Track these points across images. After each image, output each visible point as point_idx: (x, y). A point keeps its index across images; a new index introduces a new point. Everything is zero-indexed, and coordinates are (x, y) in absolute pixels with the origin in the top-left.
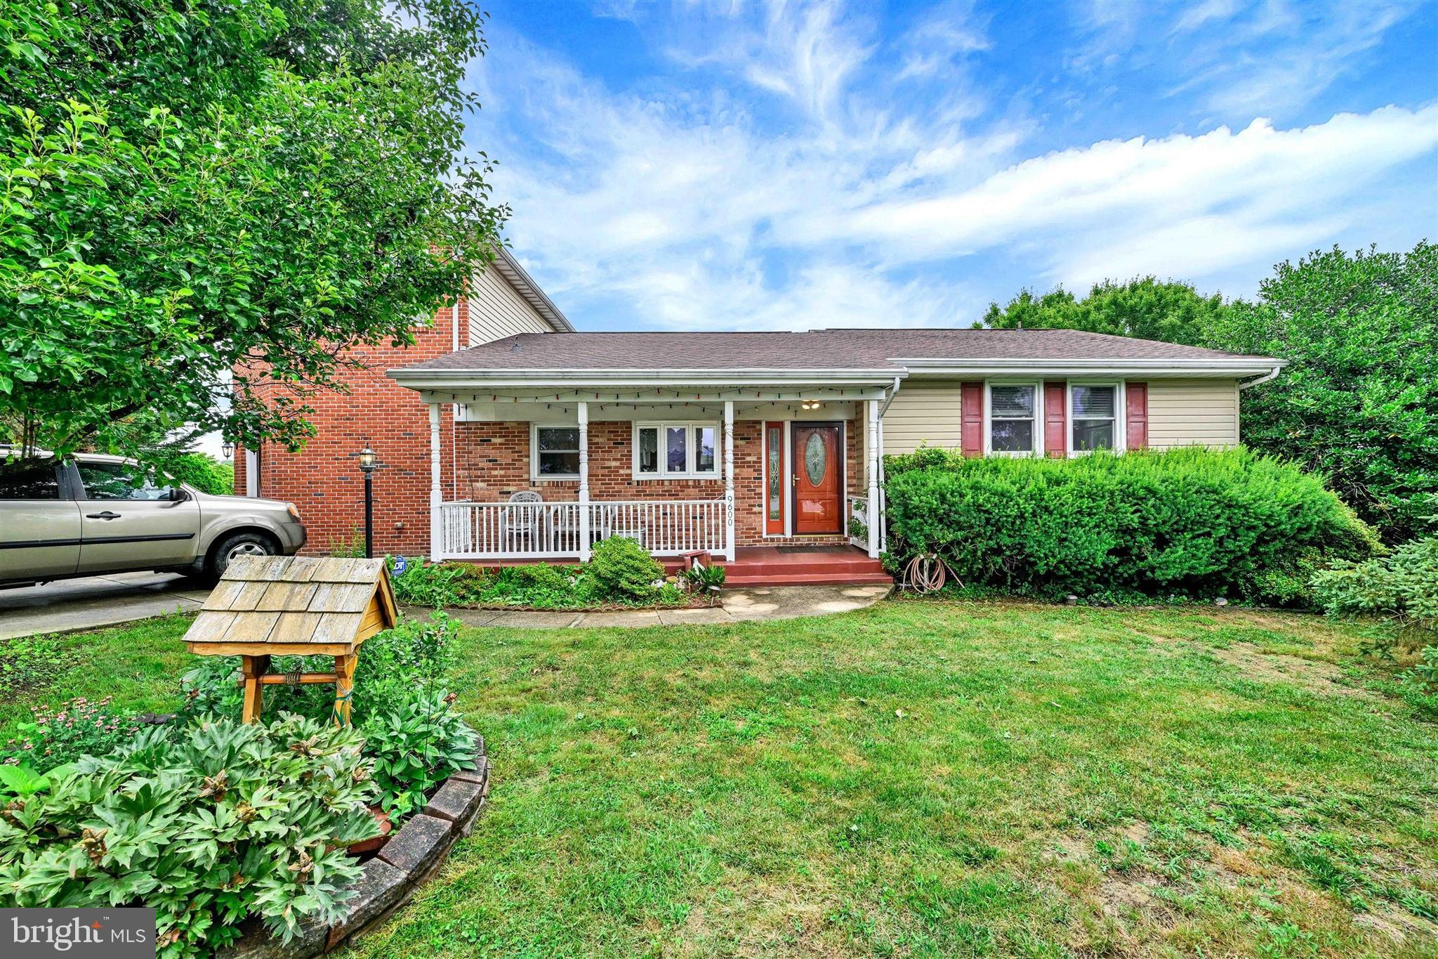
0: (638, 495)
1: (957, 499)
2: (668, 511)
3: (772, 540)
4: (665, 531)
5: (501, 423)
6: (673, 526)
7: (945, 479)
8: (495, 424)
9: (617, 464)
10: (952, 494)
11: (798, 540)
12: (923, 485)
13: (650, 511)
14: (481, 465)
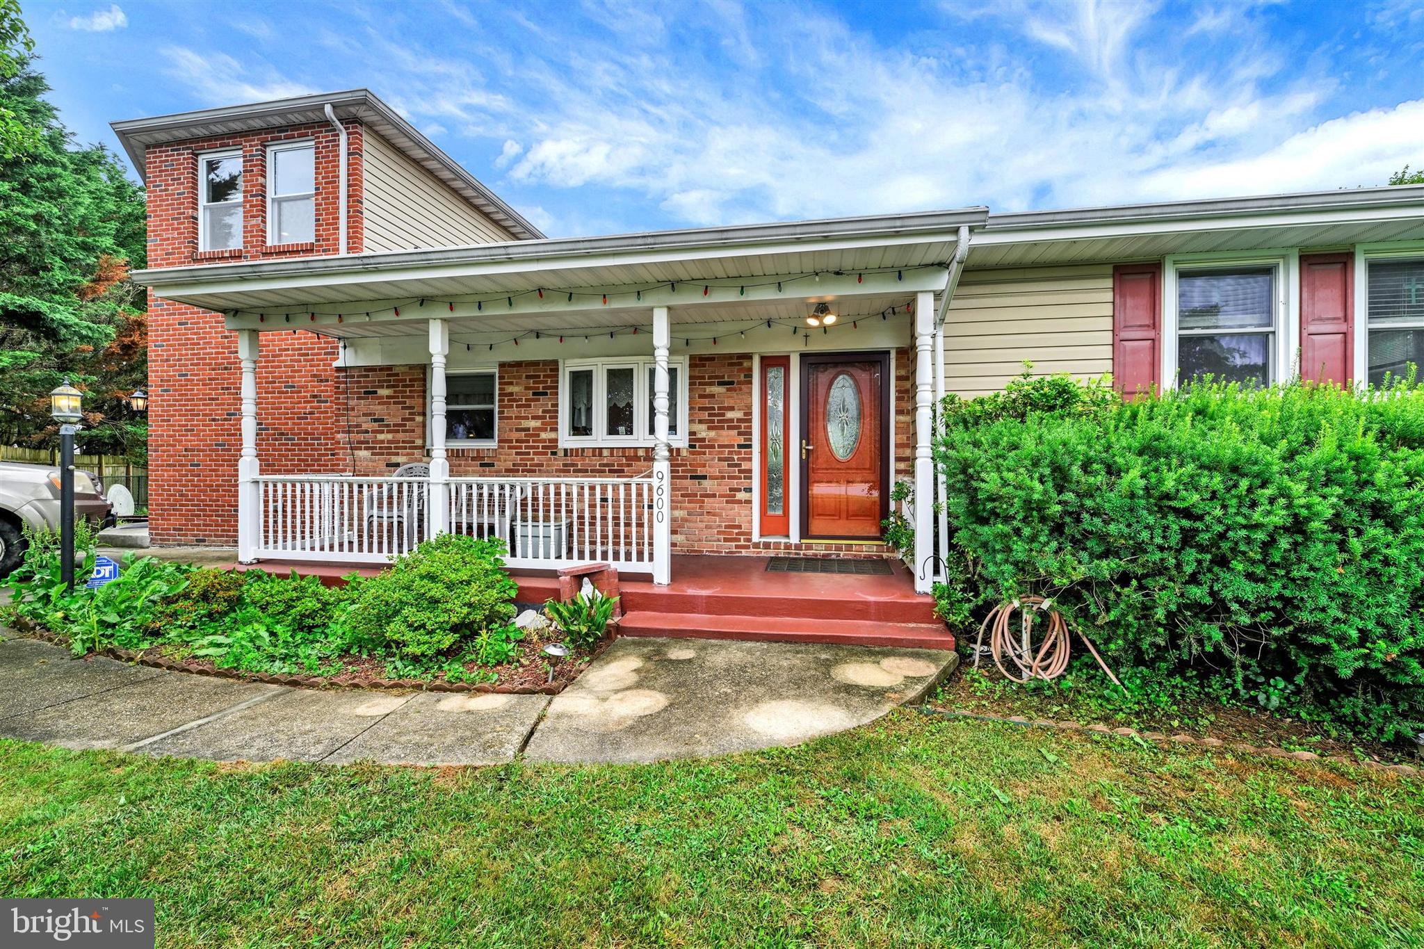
0: (565, 471)
1: (1100, 479)
2: (610, 495)
3: (767, 546)
4: (604, 526)
5: (389, 368)
6: (616, 518)
7: (1064, 432)
8: (382, 369)
9: (537, 423)
10: (1086, 468)
11: (809, 547)
12: (1014, 447)
13: (581, 494)
14: (364, 427)
